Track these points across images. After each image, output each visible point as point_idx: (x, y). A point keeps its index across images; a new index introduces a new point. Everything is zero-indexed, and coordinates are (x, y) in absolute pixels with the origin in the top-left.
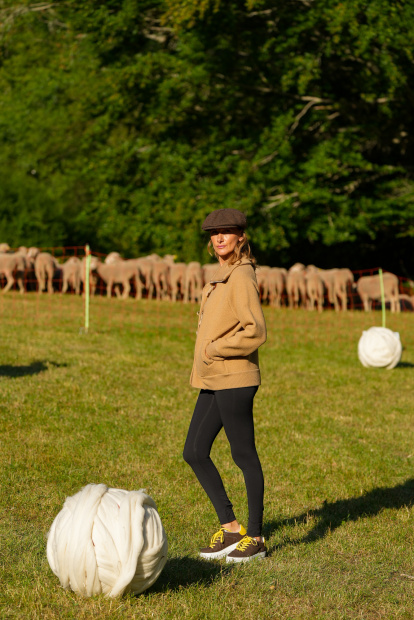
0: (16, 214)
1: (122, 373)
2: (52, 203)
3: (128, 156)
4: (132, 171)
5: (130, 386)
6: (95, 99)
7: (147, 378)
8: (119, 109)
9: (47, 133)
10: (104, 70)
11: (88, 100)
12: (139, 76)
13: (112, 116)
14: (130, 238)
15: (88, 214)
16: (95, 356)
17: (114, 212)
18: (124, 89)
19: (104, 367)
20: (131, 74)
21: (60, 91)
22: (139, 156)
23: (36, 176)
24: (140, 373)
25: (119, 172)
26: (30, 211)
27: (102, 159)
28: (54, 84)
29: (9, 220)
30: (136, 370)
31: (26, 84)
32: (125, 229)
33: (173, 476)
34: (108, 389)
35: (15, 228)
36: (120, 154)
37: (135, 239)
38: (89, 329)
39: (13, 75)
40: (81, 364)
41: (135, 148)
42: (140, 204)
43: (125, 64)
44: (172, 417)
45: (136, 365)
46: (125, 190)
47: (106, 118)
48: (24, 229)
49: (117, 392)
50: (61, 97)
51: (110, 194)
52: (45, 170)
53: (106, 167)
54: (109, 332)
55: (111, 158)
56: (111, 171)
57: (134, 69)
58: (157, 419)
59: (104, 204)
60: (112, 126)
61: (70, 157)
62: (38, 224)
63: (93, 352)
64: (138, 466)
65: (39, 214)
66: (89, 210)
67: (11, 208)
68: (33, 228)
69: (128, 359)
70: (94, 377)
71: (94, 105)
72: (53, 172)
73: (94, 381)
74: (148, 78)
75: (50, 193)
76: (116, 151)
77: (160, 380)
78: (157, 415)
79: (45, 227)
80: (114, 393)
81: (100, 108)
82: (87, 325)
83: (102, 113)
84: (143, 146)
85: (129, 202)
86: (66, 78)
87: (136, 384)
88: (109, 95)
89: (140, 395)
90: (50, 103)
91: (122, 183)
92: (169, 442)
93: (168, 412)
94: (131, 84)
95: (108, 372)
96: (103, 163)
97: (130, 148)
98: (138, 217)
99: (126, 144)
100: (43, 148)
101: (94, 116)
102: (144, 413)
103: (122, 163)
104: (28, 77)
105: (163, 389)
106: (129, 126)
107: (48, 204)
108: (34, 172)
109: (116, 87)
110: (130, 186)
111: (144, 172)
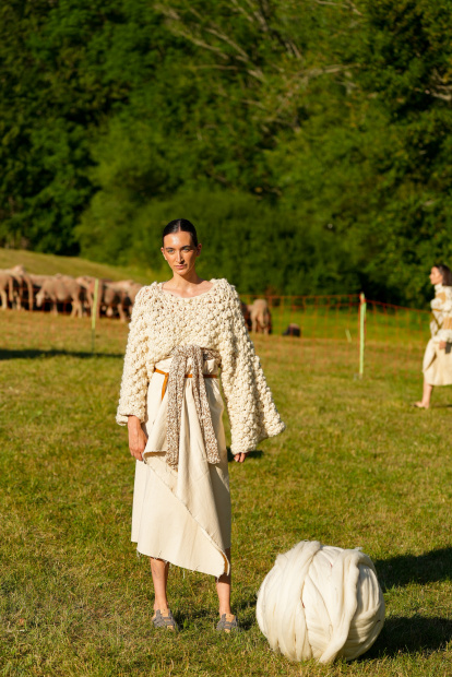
0: (313, 265)
1: (387, 419)
2: (348, 255)
3: (413, 209)
4: (418, 224)
5: (393, 432)
6: (382, 155)
7: (412, 424)
8: (404, 164)
9: (342, 188)
10: (393, 127)
11: (376, 155)
12: (424, 132)
13: (398, 170)
14: (413, 289)
15: (376, 265)
16: (363, 402)
17: (401, 263)
18: (409, 144)
19: (371, 413)
20: (416, 131)
21: (355, 149)
22: (424, 209)
23: (334, 229)
24: (406, 419)
25: (405, 224)
26: (326, 262)
27: (389, 212)
28: (348, 143)
29: (306, 271)
30: (403, 416)
31: (323, 143)
32: (409, 280)
33: (419, 526)
34: (371, 435)
35: (312, 279)
36: (406, 208)
37: (418, 289)
38: (364, 374)
39: (311, 134)
40: (348, 409)
41: (421, 202)
42: (424, 256)
43: (410, 122)
44: (431, 465)
45: (403, 411)
46: (411, 243)
47: (392, 173)
48: (320, 279)
49: (379, 437)
50: (355, 155)
51: (397, 246)
52: (341, 225)
53: (393, 220)
54: (382, 379)
55: (397, 212)
56: (398, 224)
57: (418, 126)
58: (414, 467)
59: (391, 256)
60: (398, 181)
61: (365, 211)
62: (334, 275)
63: (364, 397)
64: (384, 515)
65: (334, 266)
66: (377, 261)
67: (308, 259)
68: (330, 279)
69: (397, 405)
70: (359, 423)
71: (381, 161)
72: (350, 226)
73: (358, 427)
74: (432, 134)
75: (345, 246)
76: (402, 204)
77: (425, 426)
78: (415, 462)
79: (339, 277)
80: (376, 439)
81: (387, 163)
82: (361, 371)
83: (389, 168)
84: (429, 200)
85: (414, 254)
86: (359, 138)
87: (400, 431)
88: (396, 151)
89: (402, 441)
90: (346, 161)
91: (409, 235)
92: (421, 491)
93: (427, 459)
94: (415, 141)
95: (374, 418)
96: (390, 216)
97: (416, 201)
98: (422, 268)
99: (412, 198)
100: (338, 203)
101: (382, 172)
102: (403, 459)
103: (408, 217)
104: (326, 137)
105: (427, 436)
106: (416, 181)
107: (343, 257)
108: (330, 226)
109: (400, 144)
110: (416, 238)
111: (429, 225)
